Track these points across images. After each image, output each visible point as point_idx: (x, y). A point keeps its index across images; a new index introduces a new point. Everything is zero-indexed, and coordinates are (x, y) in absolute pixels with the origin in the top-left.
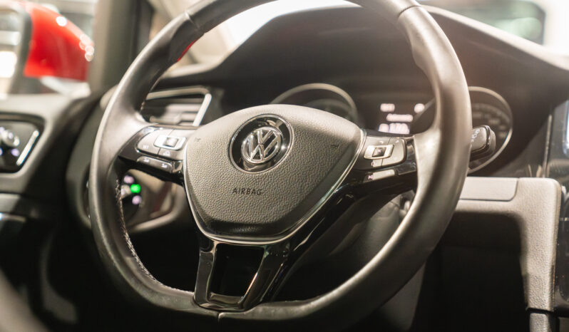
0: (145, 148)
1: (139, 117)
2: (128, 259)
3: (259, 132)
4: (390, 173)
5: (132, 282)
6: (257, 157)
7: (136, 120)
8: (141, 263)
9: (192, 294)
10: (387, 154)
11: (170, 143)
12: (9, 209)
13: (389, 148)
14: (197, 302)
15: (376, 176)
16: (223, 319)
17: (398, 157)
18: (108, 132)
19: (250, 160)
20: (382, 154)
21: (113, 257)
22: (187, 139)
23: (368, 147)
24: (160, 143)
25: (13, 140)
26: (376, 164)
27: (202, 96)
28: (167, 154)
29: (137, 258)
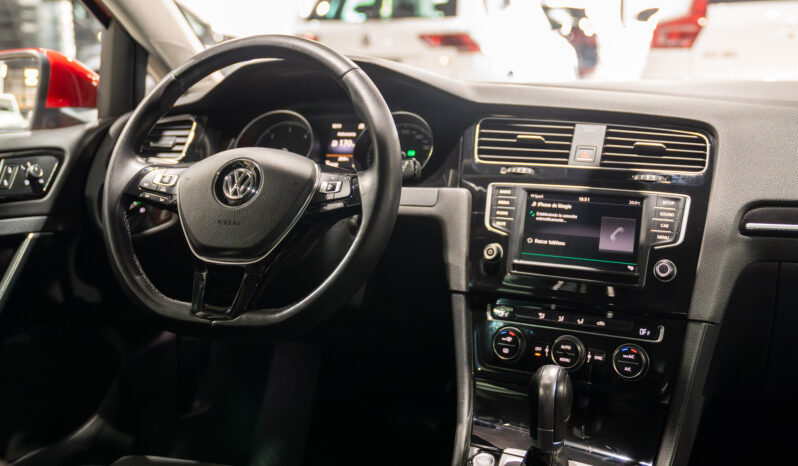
0: (145, 185)
1: (140, 159)
2: (137, 278)
3: (236, 172)
4: (340, 205)
5: (142, 297)
6: (235, 193)
7: (138, 162)
8: (148, 280)
9: (189, 304)
10: (337, 189)
11: (166, 180)
12: (40, 228)
13: (339, 184)
14: (193, 312)
15: (330, 207)
16: (215, 325)
17: (346, 192)
18: (115, 174)
19: (229, 195)
20: (333, 189)
21: (125, 277)
22: (179, 176)
23: (323, 182)
24: (157, 181)
25: (38, 172)
26: (330, 197)
27: (191, 123)
28: (163, 190)
29: (144, 275)
